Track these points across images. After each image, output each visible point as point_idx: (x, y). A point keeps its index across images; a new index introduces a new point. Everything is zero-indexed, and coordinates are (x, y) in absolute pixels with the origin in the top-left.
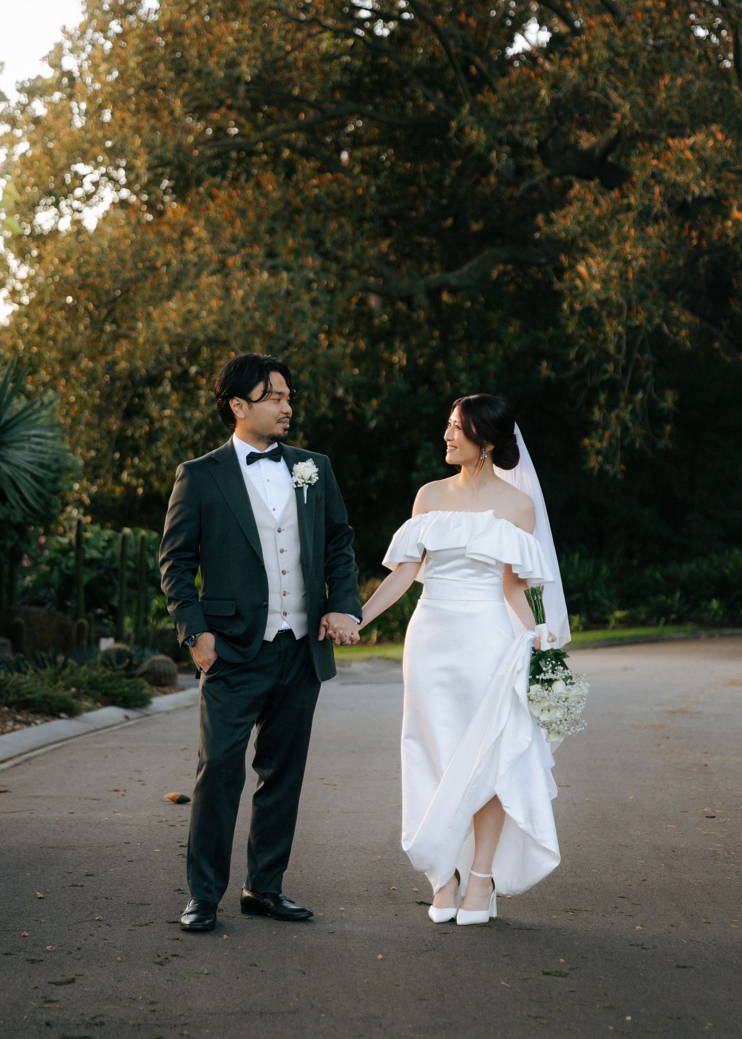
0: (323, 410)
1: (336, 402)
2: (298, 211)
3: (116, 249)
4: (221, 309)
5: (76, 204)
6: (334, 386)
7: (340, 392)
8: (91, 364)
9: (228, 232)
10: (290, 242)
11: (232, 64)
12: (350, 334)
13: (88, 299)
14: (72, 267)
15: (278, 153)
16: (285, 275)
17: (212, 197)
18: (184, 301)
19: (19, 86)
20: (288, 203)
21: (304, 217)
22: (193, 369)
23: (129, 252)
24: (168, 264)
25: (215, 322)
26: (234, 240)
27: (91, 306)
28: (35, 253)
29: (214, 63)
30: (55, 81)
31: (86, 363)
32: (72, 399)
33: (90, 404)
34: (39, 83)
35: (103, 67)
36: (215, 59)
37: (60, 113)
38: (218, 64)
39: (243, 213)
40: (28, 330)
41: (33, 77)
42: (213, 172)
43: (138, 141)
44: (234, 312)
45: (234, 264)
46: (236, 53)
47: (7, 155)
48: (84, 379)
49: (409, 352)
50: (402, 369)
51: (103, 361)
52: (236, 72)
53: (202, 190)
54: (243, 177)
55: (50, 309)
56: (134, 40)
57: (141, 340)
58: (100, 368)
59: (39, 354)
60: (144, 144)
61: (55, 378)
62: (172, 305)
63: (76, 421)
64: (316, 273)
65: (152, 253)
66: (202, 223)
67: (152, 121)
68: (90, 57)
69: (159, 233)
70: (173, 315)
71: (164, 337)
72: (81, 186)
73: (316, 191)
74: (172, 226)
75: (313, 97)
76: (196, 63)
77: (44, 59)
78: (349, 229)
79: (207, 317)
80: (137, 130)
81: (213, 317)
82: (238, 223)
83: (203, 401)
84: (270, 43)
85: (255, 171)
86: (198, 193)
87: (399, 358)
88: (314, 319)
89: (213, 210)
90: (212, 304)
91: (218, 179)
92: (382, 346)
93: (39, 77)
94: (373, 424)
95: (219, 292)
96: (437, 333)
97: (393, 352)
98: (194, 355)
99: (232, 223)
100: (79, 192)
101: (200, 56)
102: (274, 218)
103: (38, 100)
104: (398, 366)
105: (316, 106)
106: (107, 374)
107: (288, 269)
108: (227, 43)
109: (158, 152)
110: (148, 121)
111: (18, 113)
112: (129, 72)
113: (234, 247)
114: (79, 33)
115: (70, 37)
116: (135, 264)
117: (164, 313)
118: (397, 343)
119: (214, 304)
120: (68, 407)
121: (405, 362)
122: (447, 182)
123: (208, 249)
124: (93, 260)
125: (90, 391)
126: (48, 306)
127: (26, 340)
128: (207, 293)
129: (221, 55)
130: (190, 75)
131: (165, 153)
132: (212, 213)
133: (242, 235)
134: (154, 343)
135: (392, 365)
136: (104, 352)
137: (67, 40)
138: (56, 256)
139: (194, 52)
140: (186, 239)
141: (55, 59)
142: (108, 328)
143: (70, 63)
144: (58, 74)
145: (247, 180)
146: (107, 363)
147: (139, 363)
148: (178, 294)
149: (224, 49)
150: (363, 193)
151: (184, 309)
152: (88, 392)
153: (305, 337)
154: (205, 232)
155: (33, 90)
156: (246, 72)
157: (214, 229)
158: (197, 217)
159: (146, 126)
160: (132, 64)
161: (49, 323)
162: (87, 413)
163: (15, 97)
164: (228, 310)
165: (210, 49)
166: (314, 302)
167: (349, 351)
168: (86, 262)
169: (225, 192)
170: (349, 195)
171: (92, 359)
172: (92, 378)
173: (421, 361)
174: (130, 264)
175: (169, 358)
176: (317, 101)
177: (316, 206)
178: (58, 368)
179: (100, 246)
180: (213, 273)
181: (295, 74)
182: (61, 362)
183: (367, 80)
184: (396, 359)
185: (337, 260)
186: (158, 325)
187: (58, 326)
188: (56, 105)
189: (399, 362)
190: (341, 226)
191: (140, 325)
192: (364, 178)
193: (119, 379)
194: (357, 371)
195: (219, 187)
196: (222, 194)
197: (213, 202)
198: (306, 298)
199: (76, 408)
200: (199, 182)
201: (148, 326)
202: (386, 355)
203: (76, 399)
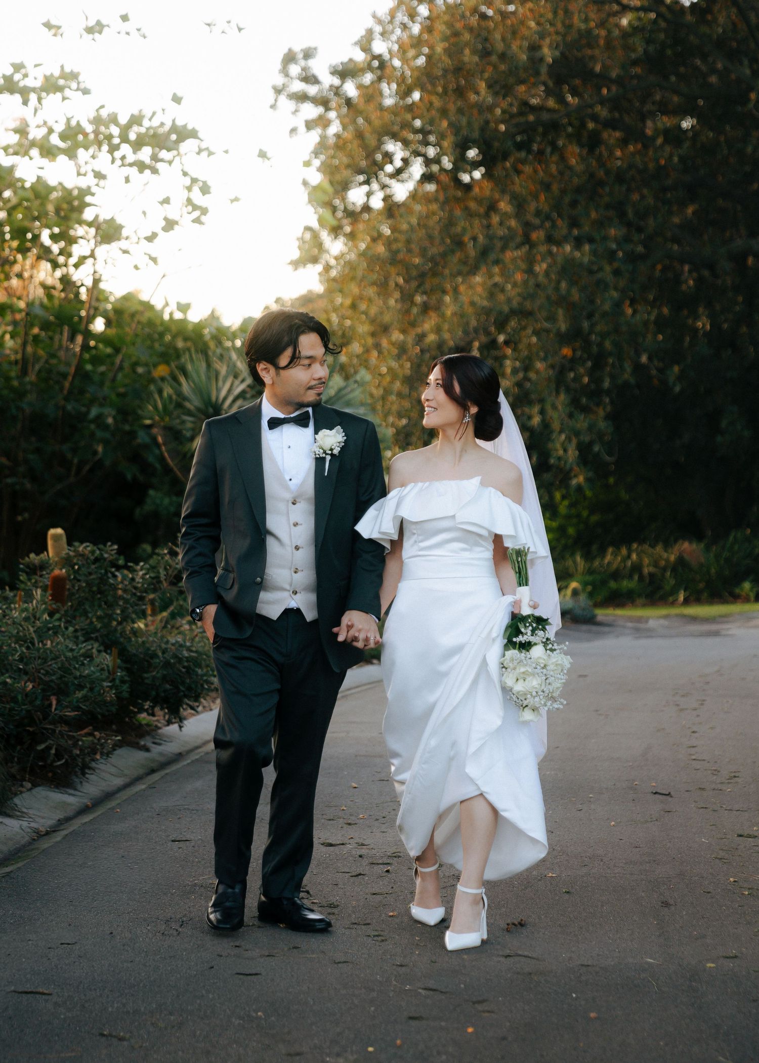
0: (626, 376)
1: (638, 368)
2: (601, 183)
3: (425, 226)
4: (525, 283)
5: (387, 181)
6: (638, 354)
7: (644, 359)
8: (402, 337)
9: (532, 206)
10: (593, 215)
11: (534, 48)
12: (655, 300)
13: (398, 274)
14: (383, 244)
15: (583, 125)
16: (587, 247)
17: (518, 172)
18: (491, 276)
19: (332, 70)
20: (592, 175)
21: (607, 189)
22: (501, 338)
23: (438, 228)
24: (474, 239)
25: (519, 295)
26: (538, 213)
27: (401, 280)
28: (348, 229)
29: (517, 47)
30: (366, 65)
31: (397, 336)
32: (384, 370)
33: (401, 376)
34: (351, 66)
35: (411, 53)
36: (518, 42)
37: (371, 94)
38: (521, 47)
39: (547, 187)
40: (342, 305)
41: (345, 60)
42: (519, 147)
43: (445, 124)
44: (538, 286)
45: (538, 238)
46: (538, 37)
47: (320, 136)
48: (396, 351)
49: (712, 317)
50: (706, 334)
51: (413, 333)
52: (538, 55)
53: (508, 164)
54: (549, 150)
55: (363, 284)
56: (440, 27)
57: (449, 313)
58: (410, 340)
59: (352, 328)
60: (451, 125)
61: (367, 351)
62: (478, 279)
63: (387, 391)
64: (618, 244)
65: (459, 229)
66: (507, 198)
67: (459, 103)
68: (399, 41)
69: (466, 208)
70: (479, 289)
71: (470, 310)
72: (391, 162)
73: (619, 163)
74: (479, 201)
75: (614, 74)
76: (500, 47)
77: (356, 44)
78: (650, 201)
79: (512, 289)
80: (444, 112)
81: (518, 290)
82: (542, 197)
83: (508, 370)
84: (570, 26)
85: (560, 143)
86: (504, 168)
87: (703, 323)
88: (616, 289)
89: (519, 185)
90: (516, 277)
91: (523, 154)
92: (685, 312)
93: (351, 60)
94: (677, 389)
95: (523, 266)
96: (740, 299)
97: (697, 318)
98: (501, 326)
99: (536, 197)
100: (389, 168)
101: (503, 39)
102: (578, 190)
103: (350, 81)
104: (702, 332)
105: (619, 81)
106: (417, 345)
107: (591, 240)
108: (529, 28)
109: (465, 132)
110: (454, 103)
111: (331, 95)
112: (437, 57)
113: (537, 221)
114: (389, 18)
115: (380, 22)
116: (442, 239)
117: (471, 287)
118: (701, 310)
119: (518, 277)
120: (380, 378)
121: (708, 327)
122: (749, 149)
123: (513, 223)
124: (403, 238)
125: (401, 362)
126: (361, 281)
127: (340, 314)
128: (512, 267)
129: (523, 38)
130: (494, 58)
131: (471, 133)
132: (517, 188)
133: (546, 208)
134: (462, 316)
135: (696, 330)
136: (413, 324)
137: (377, 26)
138: (368, 234)
139: (498, 36)
140: (493, 214)
141: (365, 44)
142: (418, 299)
143: (380, 47)
144: (369, 58)
145: (552, 153)
146: (417, 335)
147: (446, 336)
148: (484, 269)
149: (526, 33)
150: (665, 163)
151: (490, 283)
152: (398, 363)
153: (607, 307)
154: (510, 206)
155: (345, 72)
156: (548, 54)
157: (520, 204)
158: (503, 192)
159: (452, 108)
160: (439, 49)
161: (361, 298)
162: (397, 385)
163: (328, 80)
164: (532, 282)
165: (514, 33)
166: (617, 273)
167: (653, 318)
168: (396, 240)
169: (529, 168)
170: (651, 166)
171: (403, 331)
172: (402, 350)
173: (725, 326)
174: (437, 241)
175: (476, 331)
176: (618, 76)
177: (620, 177)
178: (370, 341)
179: (409, 223)
180: (518, 247)
181: (597, 52)
182: (373, 334)
183: (669, 52)
184: (700, 324)
185: (639, 230)
186: (464, 299)
187: (370, 300)
188: (367, 87)
189: (703, 327)
190: (643, 197)
191: (447, 299)
192: (668, 149)
193: (428, 351)
194: (660, 337)
195: (523, 162)
196: (527, 169)
197: (518, 178)
198: (608, 268)
199: (388, 379)
200: (505, 157)
201: (456, 299)
202: (690, 321)
203: (388, 370)
